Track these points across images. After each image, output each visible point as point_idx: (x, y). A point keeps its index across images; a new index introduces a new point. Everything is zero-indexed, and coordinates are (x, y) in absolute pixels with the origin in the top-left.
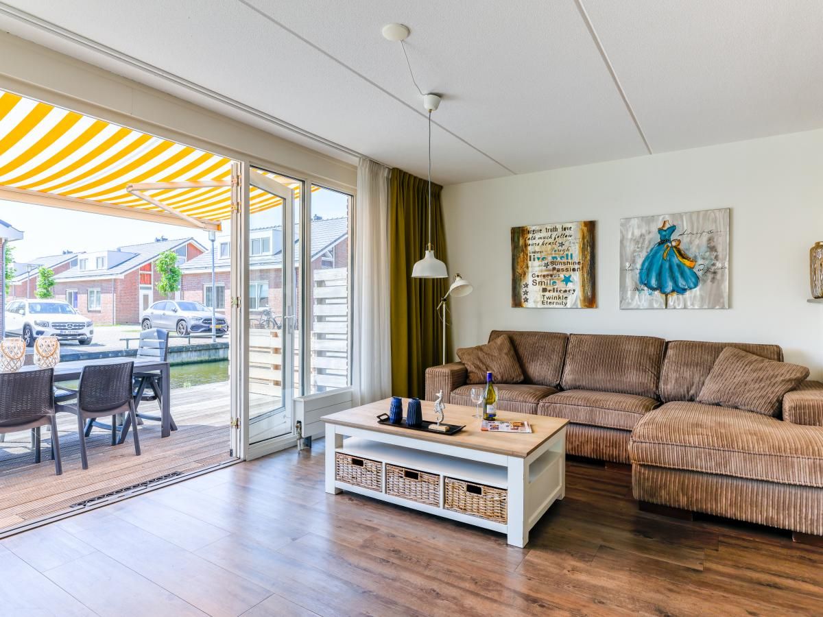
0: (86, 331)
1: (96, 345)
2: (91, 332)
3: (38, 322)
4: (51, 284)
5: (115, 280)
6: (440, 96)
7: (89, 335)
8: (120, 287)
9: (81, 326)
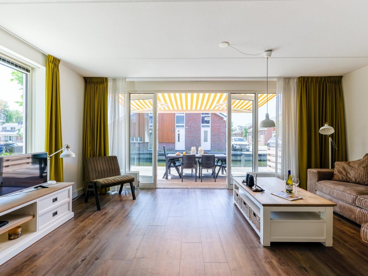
0: (247, 147)
1: (250, 152)
2: (249, 147)
3: (235, 144)
4: (247, 132)
5: (264, 130)
6: (271, 51)
7: (248, 148)
8: (266, 133)
9: (246, 145)
